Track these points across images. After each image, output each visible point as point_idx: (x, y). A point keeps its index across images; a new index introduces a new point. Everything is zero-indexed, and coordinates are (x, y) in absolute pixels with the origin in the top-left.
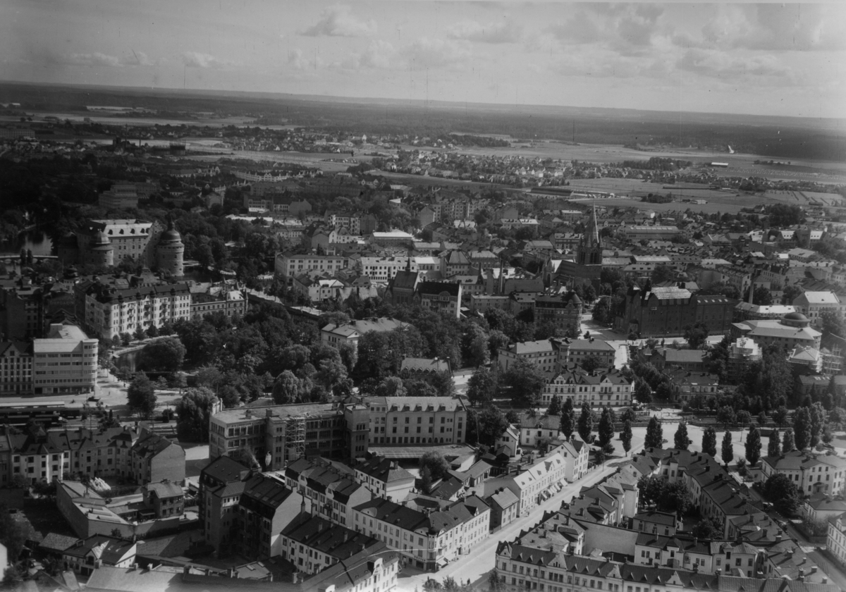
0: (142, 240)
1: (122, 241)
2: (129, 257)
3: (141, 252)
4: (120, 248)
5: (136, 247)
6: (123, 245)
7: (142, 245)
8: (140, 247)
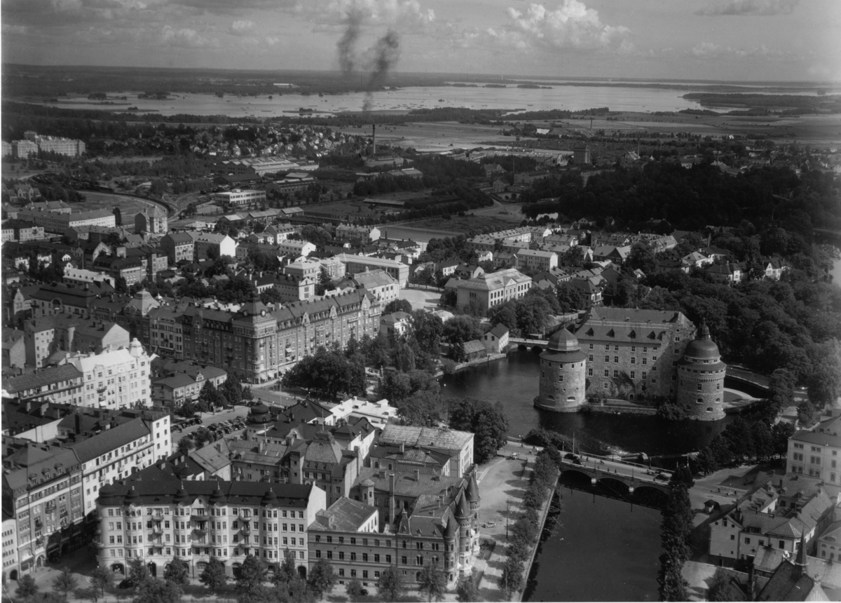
0: (650, 350)
1: (612, 348)
2: (625, 375)
3: (647, 370)
4: (607, 360)
5: (639, 360)
6: (612, 355)
7: (649, 359)
8: (645, 362)
